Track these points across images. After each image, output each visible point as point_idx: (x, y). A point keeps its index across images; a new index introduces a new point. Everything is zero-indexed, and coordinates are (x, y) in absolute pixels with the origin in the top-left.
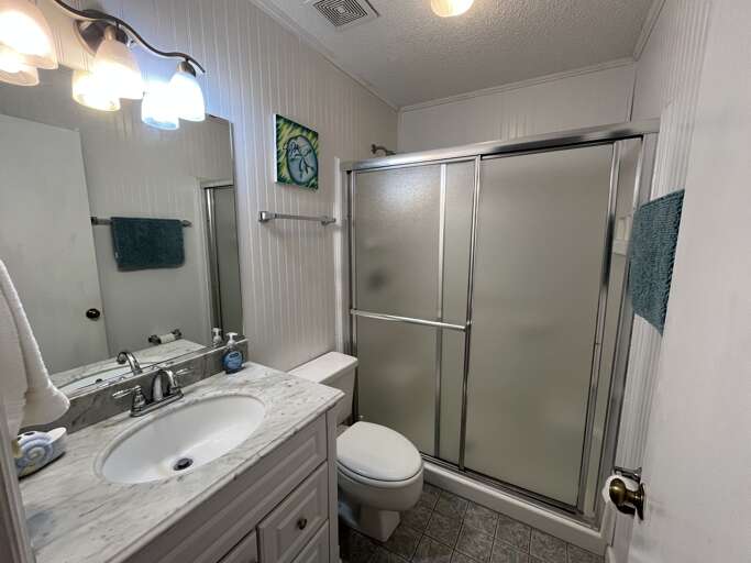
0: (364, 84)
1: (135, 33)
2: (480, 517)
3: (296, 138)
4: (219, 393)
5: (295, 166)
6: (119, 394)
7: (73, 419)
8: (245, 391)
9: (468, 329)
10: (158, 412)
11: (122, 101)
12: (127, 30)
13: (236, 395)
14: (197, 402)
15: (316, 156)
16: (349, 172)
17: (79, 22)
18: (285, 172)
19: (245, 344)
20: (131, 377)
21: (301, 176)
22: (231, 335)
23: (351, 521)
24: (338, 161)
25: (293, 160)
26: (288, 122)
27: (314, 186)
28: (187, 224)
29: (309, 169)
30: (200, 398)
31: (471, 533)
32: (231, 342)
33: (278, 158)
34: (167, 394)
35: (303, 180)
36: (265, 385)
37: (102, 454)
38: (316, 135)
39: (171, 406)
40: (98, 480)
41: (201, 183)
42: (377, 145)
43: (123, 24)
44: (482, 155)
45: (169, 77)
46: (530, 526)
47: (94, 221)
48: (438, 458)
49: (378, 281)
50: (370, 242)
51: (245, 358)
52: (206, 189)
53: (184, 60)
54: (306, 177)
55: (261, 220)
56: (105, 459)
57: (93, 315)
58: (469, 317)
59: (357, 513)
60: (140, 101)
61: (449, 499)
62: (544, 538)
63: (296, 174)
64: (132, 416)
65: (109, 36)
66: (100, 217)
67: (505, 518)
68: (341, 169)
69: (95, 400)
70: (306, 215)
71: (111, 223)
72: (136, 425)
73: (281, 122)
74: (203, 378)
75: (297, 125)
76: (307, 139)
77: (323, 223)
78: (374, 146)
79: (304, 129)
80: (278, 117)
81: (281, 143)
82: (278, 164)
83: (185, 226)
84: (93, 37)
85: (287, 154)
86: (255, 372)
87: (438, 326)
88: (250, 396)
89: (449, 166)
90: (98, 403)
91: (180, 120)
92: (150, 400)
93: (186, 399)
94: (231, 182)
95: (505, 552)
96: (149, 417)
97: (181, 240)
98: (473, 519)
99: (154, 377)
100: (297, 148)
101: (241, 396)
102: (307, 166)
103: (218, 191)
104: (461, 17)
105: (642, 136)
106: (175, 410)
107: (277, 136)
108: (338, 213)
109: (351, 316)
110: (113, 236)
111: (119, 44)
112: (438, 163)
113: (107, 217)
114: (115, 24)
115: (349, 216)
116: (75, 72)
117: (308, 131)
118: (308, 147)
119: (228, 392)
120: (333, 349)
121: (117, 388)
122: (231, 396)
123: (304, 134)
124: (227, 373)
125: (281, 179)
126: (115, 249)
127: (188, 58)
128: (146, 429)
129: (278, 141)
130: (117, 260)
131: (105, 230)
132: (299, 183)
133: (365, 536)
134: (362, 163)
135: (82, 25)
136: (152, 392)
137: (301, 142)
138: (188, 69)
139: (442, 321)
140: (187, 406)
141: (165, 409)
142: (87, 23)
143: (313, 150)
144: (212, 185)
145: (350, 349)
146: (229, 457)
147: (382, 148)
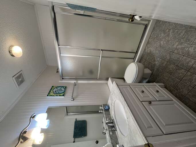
0: (40, 74)
1: (24, 129)
2: (148, 49)
3: (53, 92)
4: (113, 111)
5: (60, 92)
6: (111, 133)
7: (116, 143)
8: (113, 105)
9: (102, 50)
10: (116, 125)
11: (41, 132)
12: (24, 131)
13: (114, 107)
14: (115, 116)
15: (58, 87)
16: (63, 79)
17: (21, 142)
18: (62, 94)
19: (103, 105)
20: (108, 131)
21: (63, 90)
22: (100, 108)
23: (147, 80)
24: (60, 81)
25: (59, 93)
26: (49, 93)
27: (66, 87)
28: (76, 119)
29: (61, 88)
30: (114, 115)
31: (151, 51)
32: (102, 108)
33: (58, 96)
34: (112, 123)
35: (64, 90)
36: (112, 100)
37: (123, 136)
38: (53, 87)
39: (115, 122)
40: (127, 137)
41: (66, 116)
42: (56, 71)
43: (22, 132)
44: (58, 45)
45: (36, 122)
46: (150, 37)
47: (74, 142)
48: (134, 59)
49: (91, 72)
50: (81, 74)
51: (107, 105)
52: (67, 115)
53: (31, 118)
54: (63, 89)
55: (73, 100)
56: (124, 136)
57: (97, 142)
58: (99, 50)
59: (146, 79)
60: (41, 129)
61: (144, 56)
62: (152, 34)
63: (62, 92)
64: (116, 131)
65: (25, 135)
66: (73, 141)
67: (148, 43)
68: (62, 80)
69: (112, 139)
70: (73, 89)
71: (75, 138)
72: (118, 130)
73: (49, 95)
74: (110, 115)
75: (50, 91)
76: (54, 89)
77: (75, 85)
78: (57, 72)
79: (51, 90)
80: (48, 96)
81: (54, 95)
82: (60, 96)
83: (76, 120)
84: (25, 139)
85: (57, 94)
86: (109, 102)
87: (101, 57)
88: (114, 104)
89: (61, 53)
90: (113, 138)
91: (46, 119)
92: (113, 127)
93: (114, 118)
94: (65, 107)
95: (155, 43)
96: (117, 127)
97: (80, 121)
98: (148, 51)
99: (108, 126)
100: (56, 91)
101: (114, 106)
102: (61, 89)
103: (68, 112)
104: (23, 50)
105: (53, 6)
106: (116, 121)
107: (52, 96)
108: (73, 82)
109: (99, 79)
110: (78, 137)
111: (27, 133)
112: (60, 56)
113: (73, 139)
114: (22, 134)
115: (74, 79)
116: (34, 143)
117: (52, 88)
118: (56, 89)
119: (113, 109)
120: (107, 84)
121: (110, 134)
122: (114, 108)
123: (52, 89)
124: (109, 109)
125: (63, 95)
126: (82, 137)
127: (31, 117)
128: (120, 127)
129: (54, 96)
130: (84, 137)
131: (76, 139)
132: (65, 91)
133: (150, 77)
134: (60, 76)
135: (22, 141)
136: (112, 126)
137: (54, 91)
138: (34, 117)
139: (100, 57)
140: (115, 118)
141: (116, 123)
142: (21, 140)
143: (57, 87)
144: (66, 113)
145: (107, 79)
146: (124, 108)
147: (57, 70)
